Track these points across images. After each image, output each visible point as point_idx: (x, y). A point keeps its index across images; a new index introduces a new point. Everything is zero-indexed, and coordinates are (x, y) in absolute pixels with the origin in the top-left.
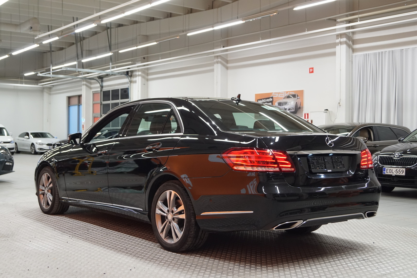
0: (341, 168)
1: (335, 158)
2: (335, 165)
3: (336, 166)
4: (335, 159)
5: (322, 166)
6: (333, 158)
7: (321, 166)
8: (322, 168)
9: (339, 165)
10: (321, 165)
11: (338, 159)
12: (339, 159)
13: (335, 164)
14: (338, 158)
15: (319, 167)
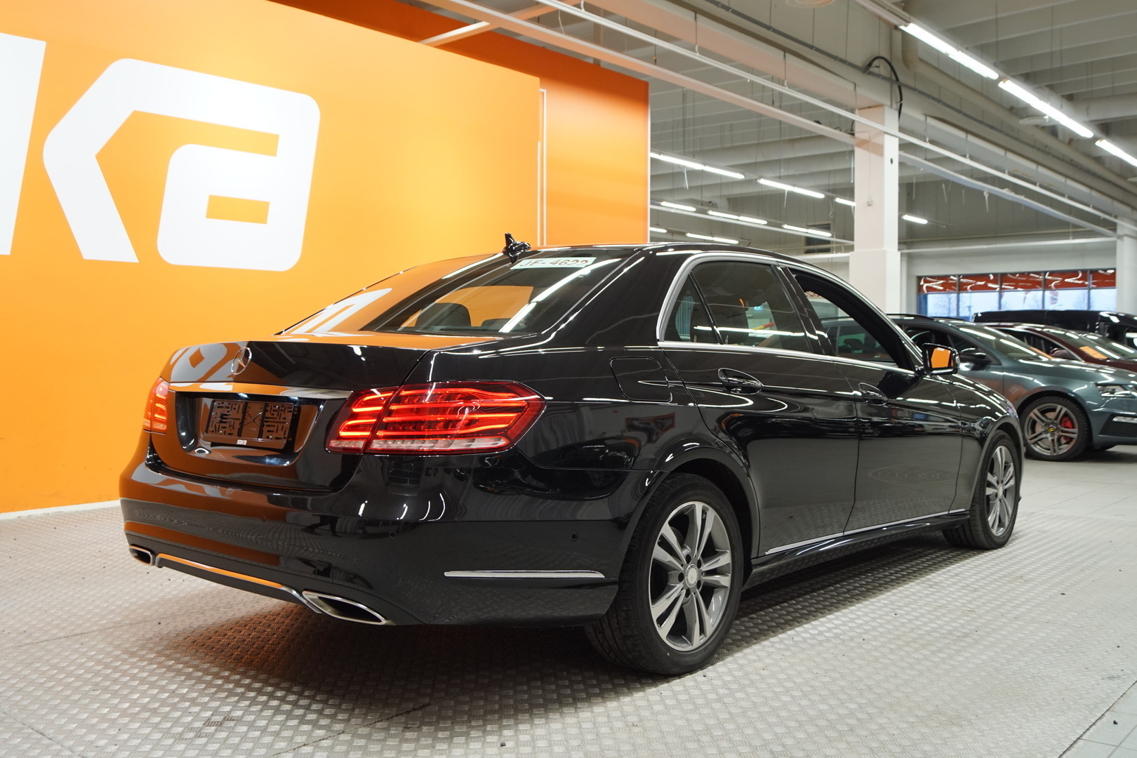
0: (276, 438)
1: (273, 408)
2: (265, 429)
3: (269, 431)
4: (272, 412)
5: (233, 428)
6: (268, 409)
7: (231, 428)
8: (231, 432)
9: (275, 431)
10: (232, 424)
11: (280, 412)
12: (282, 412)
13: (267, 426)
14: (281, 408)
15: (225, 428)
